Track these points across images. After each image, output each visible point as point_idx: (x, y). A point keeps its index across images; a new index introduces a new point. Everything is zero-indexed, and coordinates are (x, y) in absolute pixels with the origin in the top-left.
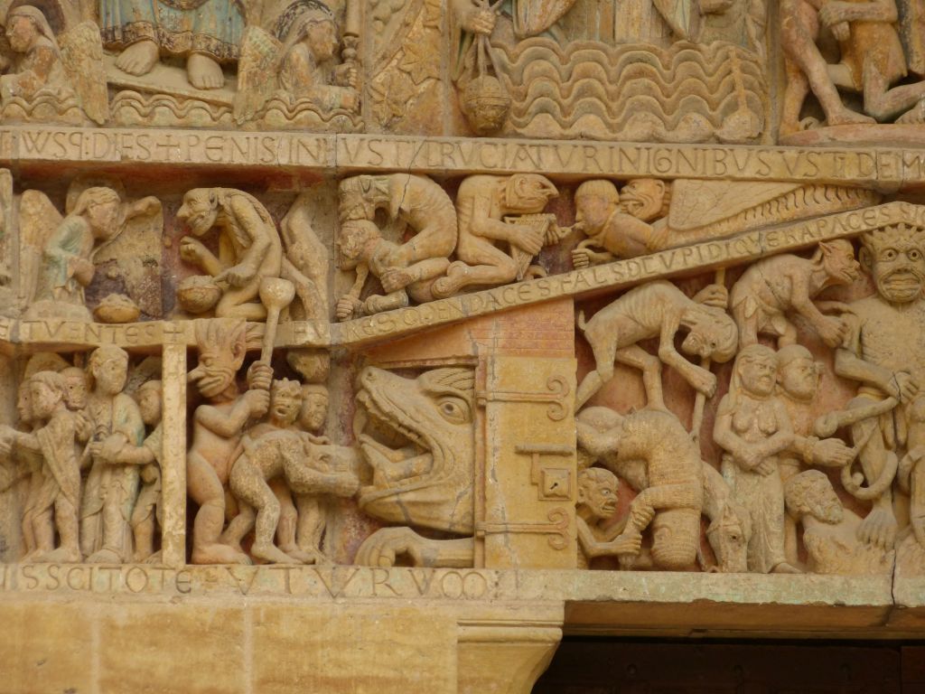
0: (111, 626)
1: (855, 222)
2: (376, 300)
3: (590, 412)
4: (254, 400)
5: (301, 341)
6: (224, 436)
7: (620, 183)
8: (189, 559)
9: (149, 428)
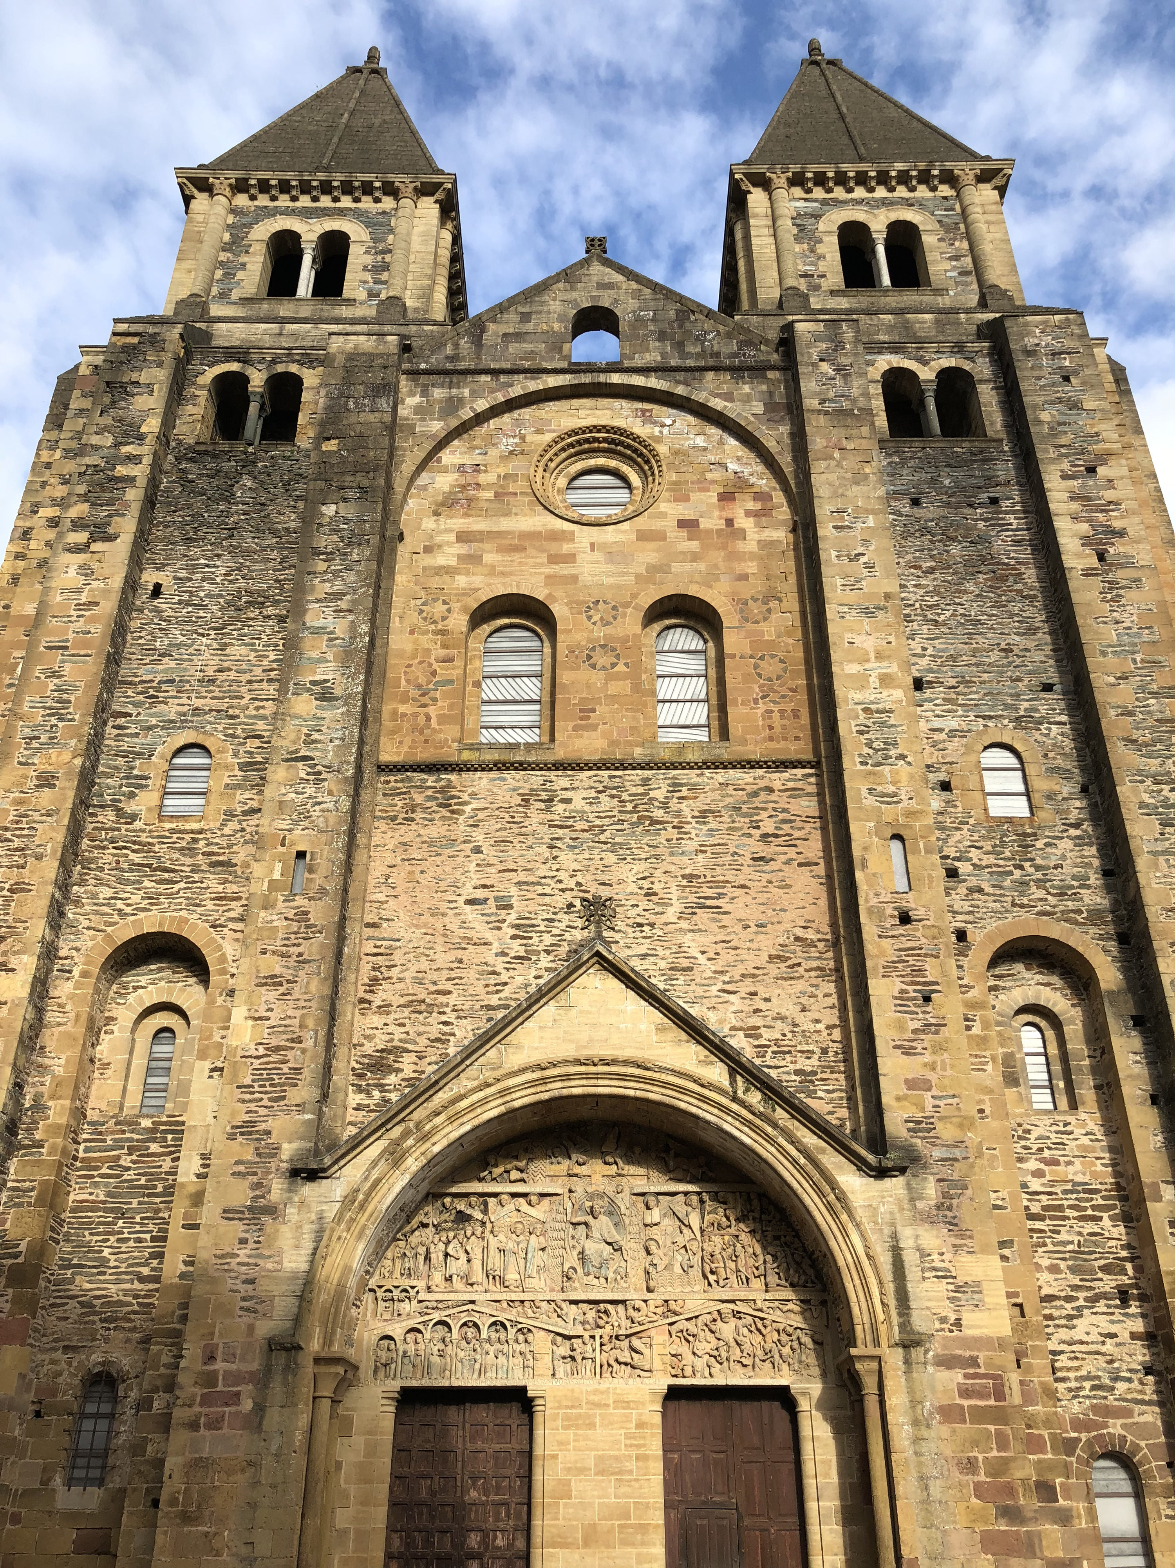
0: (587, 1391)
1: (718, 1307)
2: (633, 1325)
3: (671, 1346)
4: (612, 1345)
5: (620, 1333)
6: (607, 1352)
7: (677, 1301)
8: (601, 1377)
9: (594, 1351)
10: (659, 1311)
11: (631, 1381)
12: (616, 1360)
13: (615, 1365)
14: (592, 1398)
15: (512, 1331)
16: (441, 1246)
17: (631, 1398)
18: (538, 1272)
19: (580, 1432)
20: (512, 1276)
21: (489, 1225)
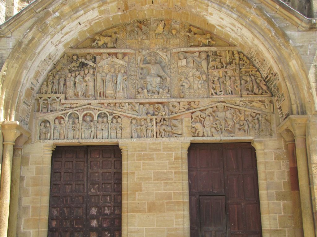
0: (149, 144)
1: (216, 105)
2: (173, 113)
3: (192, 123)
4: (162, 123)
5: (166, 117)
6: (159, 126)
7: (195, 102)
8: (156, 137)
9: (152, 126)
10: (186, 107)
11: (172, 139)
12: (164, 130)
13: (164, 133)
14: (152, 146)
15: (110, 118)
16: (72, 78)
17: (172, 146)
18: (123, 89)
19: (146, 162)
20: (109, 92)
21: (97, 69)
